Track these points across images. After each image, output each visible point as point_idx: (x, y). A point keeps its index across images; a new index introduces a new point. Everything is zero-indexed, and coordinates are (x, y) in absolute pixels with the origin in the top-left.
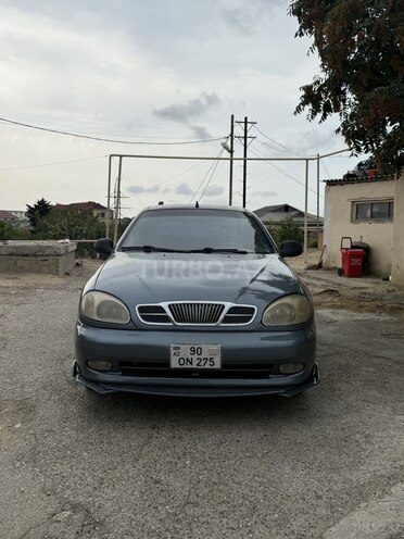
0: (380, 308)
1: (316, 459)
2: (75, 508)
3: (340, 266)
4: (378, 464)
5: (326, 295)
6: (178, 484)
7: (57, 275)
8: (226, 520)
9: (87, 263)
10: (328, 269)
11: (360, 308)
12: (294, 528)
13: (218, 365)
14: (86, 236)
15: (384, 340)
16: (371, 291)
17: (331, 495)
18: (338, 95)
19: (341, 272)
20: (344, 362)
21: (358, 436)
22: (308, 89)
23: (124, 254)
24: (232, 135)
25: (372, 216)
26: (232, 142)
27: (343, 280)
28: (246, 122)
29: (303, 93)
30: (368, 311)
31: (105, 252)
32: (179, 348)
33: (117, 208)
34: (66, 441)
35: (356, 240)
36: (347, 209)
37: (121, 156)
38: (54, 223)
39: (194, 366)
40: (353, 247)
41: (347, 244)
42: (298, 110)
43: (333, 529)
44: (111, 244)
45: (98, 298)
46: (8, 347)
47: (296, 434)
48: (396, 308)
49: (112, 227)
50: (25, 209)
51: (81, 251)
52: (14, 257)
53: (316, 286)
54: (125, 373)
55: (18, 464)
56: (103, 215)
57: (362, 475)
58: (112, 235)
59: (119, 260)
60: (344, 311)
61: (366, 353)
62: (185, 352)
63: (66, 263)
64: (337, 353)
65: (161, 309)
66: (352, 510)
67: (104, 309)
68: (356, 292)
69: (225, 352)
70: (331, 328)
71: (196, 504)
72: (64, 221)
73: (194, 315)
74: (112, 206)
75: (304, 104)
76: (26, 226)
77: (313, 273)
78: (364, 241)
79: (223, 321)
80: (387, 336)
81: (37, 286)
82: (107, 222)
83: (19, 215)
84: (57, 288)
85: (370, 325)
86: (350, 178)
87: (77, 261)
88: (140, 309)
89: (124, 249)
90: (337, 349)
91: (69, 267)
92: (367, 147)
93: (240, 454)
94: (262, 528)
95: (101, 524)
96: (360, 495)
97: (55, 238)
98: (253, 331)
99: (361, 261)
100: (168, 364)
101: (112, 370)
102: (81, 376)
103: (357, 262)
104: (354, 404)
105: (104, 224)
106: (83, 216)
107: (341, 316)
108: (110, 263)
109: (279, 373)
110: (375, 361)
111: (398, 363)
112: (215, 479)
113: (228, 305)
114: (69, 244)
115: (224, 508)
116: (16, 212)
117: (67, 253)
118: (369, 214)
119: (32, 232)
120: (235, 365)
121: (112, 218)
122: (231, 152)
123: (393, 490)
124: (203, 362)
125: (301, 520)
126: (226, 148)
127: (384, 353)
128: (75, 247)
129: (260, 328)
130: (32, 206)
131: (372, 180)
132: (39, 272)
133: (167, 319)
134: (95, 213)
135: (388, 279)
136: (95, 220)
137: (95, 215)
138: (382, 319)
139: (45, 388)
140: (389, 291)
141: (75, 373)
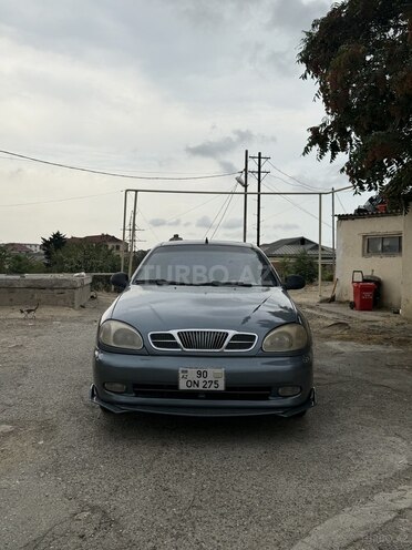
0: (388, 341)
1: (309, 472)
2: (93, 509)
3: (352, 299)
4: (365, 477)
5: (336, 327)
6: (185, 492)
7: (73, 307)
8: (224, 520)
9: (102, 296)
10: (341, 302)
11: (369, 341)
12: (285, 526)
13: (222, 387)
14: (101, 270)
15: (387, 370)
16: (381, 324)
17: (319, 501)
18: (345, 136)
19: (352, 306)
20: (345, 390)
21: (350, 453)
22: (314, 130)
23: (138, 286)
24: (246, 169)
25: (383, 250)
26: (246, 177)
27: (355, 313)
28: (260, 158)
29: (310, 134)
30: (375, 343)
31: (120, 285)
33: (133, 240)
34: (85, 456)
35: (367, 273)
36: (358, 243)
37: (136, 191)
38: (70, 256)
39: (201, 388)
40: (364, 281)
41: (358, 278)
42: (306, 150)
43: (318, 528)
44: (127, 278)
45: (115, 326)
46: (29, 374)
47: (294, 451)
48: (405, 340)
49: (126, 260)
50: (40, 242)
51: (96, 284)
52: (31, 290)
53: (327, 319)
54: (138, 394)
55: (42, 474)
56: (118, 247)
57: (349, 485)
58: (126, 268)
59: (134, 293)
60: (352, 343)
61: (367, 382)
62: (192, 375)
63: (82, 296)
64: (340, 382)
65: (171, 337)
66: (337, 513)
67: (120, 336)
68: (366, 325)
69: (228, 375)
70: (337, 359)
71: (200, 508)
72: (80, 255)
73: (201, 342)
74: (127, 239)
75: (311, 144)
76: (42, 259)
77: (326, 306)
78: (375, 274)
79: (227, 348)
80: (391, 367)
81: (53, 318)
82: (122, 255)
83: (33, 248)
84: (73, 320)
85: (375, 357)
86: (360, 213)
87: (92, 294)
88: (152, 336)
89: (138, 283)
90: (341, 378)
91: (85, 301)
92: (370, 185)
93: (241, 468)
94: (256, 527)
95: (116, 522)
96: (345, 501)
97: (72, 271)
98: (255, 357)
99: (373, 295)
100: (177, 386)
101: (126, 392)
102: (98, 398)
103: (368, 295)
104: (350, 426)
105: (118, 257)
106: (98, 249)
107: (348, 348)
108: (125, 296)
109: (278, 395)
110: (376, 389)
111: (397, 391)
112: (217, 488)
113: (232, 333)
114: (84, 277)
115: (224, 510)
116: (31, 245)
117: (83, 286)
118: (380, 248)
119: (47, 265)
120: (238, 388)
121: (127, 251)
122: (246, 186)
123: (376, 497)
125: (291, 520)
126: (240, 182)
127: (386, 382)
128: (90, 281)
129: (261, 354)
130: (47, 239)
131: (382, 215)
132: (55, 305)
133: (176, 346)
134: (110, 246)
135: (398, 313)
136: (110, 252)
137: (110, 248)
138: (388, 351)
139: (64, 410)
140: (398, 324)
141: (93, 395)
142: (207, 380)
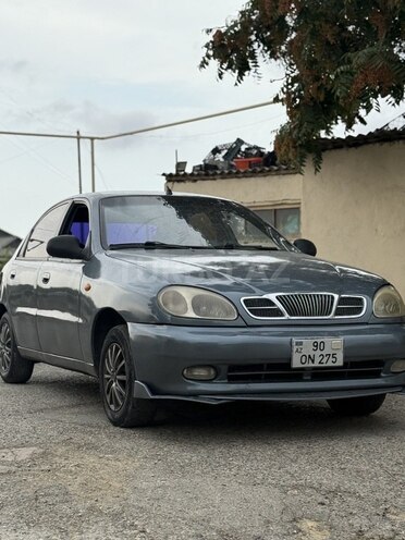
13: (340, 361)
32: (301, 343)
39: (316, 364)
62: (307, 348)
65: (269, 302)
79: (336, 314)
88: (245, 301)
100: (290, 364)
101: (217, 377)
109: (389, 372)
124: (326, 358)
129: (373, 320)
131: (246, 175)
133: (279, 313)
142: (324, 353)
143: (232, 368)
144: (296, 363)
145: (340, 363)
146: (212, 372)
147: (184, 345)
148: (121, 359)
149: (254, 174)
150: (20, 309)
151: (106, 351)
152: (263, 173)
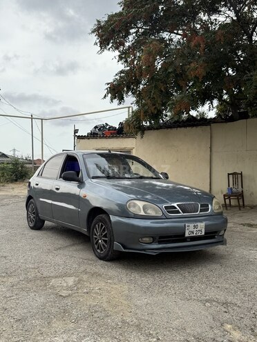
32: (189, 226)
39: (194, 235)
42: (105, 96)
69: (206, 226)
79: (200, 212)
88: (165, 207)
100: (184, 235)
101: (153, 242)
109: (219, 235)
113: (199, 204)
124: (198, 232)
131: (109, 137)
133: (178, 212)
142: (197, 230)
143: (161, 237)
144: (187, 235)
145: (203, 234)
146: (152, 239)
147: (138, 227)
148: (104, 230)
149: (113, 137)
150: (41, 199)
151: (95, 225)
152: (117, 137)
